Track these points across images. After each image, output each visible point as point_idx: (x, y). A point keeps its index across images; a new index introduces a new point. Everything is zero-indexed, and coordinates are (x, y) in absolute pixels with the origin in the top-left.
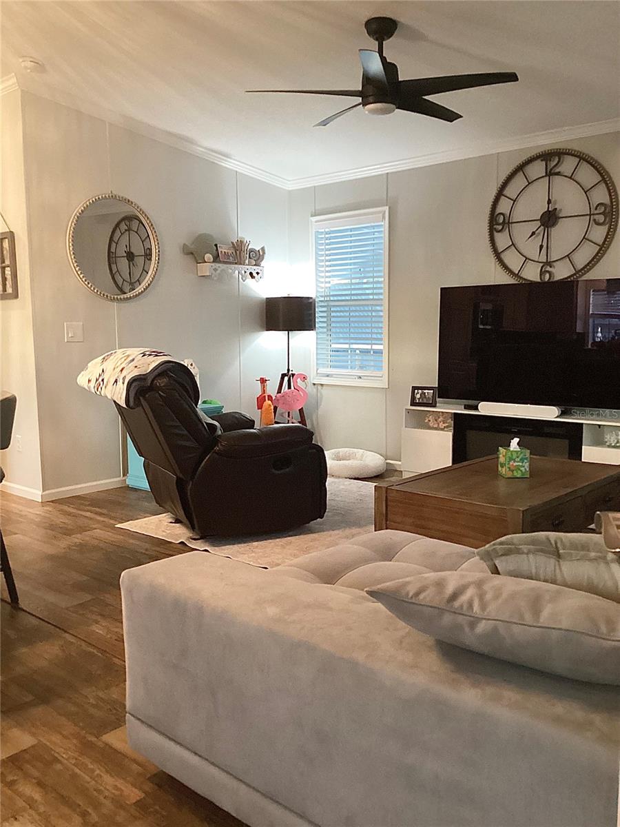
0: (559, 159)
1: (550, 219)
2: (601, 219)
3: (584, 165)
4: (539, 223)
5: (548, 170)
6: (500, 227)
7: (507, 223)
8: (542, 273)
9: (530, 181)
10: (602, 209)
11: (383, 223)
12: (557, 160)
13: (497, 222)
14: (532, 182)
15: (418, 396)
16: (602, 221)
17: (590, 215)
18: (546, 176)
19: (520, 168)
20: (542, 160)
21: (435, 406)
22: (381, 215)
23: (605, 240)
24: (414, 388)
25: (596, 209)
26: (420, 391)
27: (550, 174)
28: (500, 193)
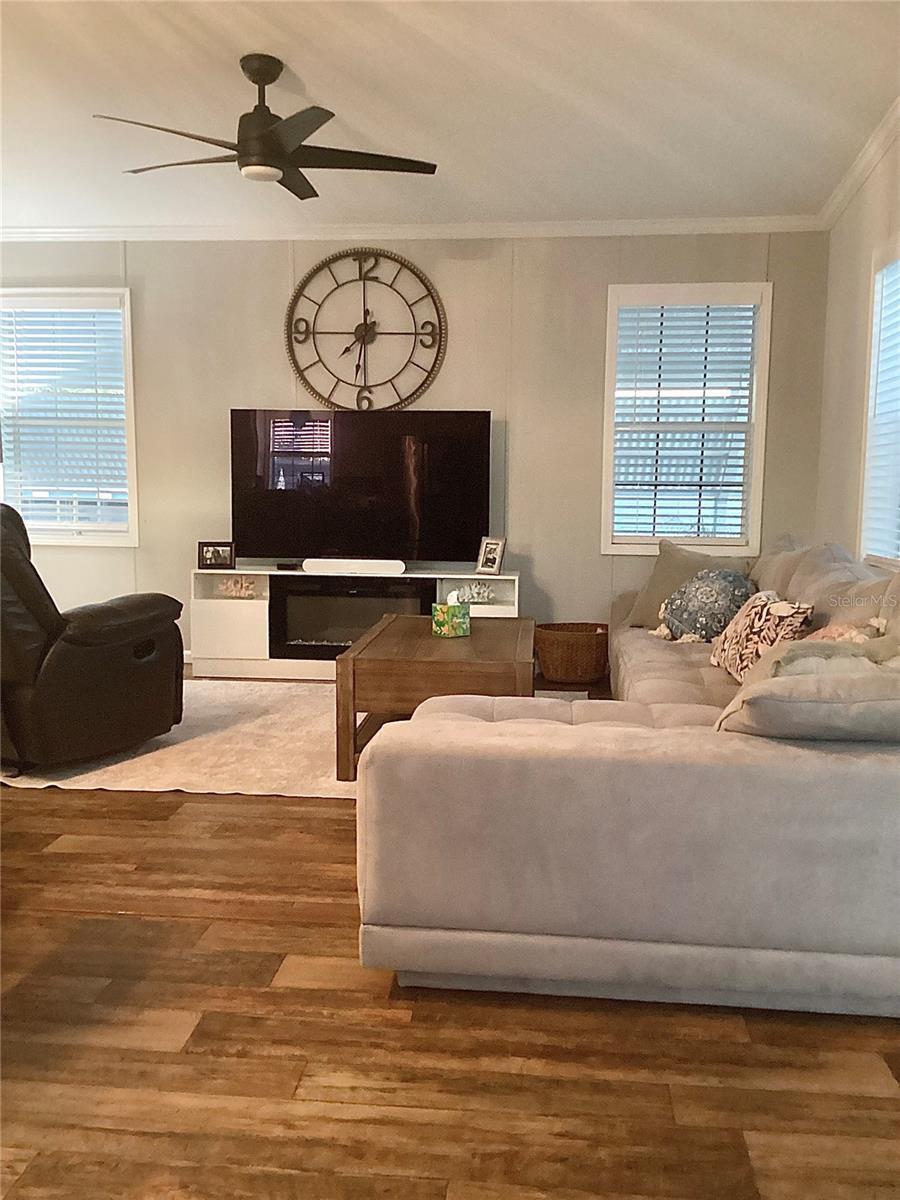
0: (376, 261)
1: (366, 333)
2: (428, 340)
3: (406, 273)
4: (353, 338)
5: (363, 273)
6: (301, 337)
7: (310, 333)
8: (359, 400)
9: (340, 283)
10: (429, 328)
11: (119, 311)
12: (373, 262)
13: (297, 331)
14: (343, 284)
15: (209, 555)
16: (430, 343)
17: (416, 334)
18: (360, 279)
19: (326, 264)
20: (354, 260)
21: (234, 568)
22: (118, 299)
23: (434, 366)
24: (202, 545)
25: (422, 328)
26: (211, 549)
27: (364, 277)
28: (299, 294)
